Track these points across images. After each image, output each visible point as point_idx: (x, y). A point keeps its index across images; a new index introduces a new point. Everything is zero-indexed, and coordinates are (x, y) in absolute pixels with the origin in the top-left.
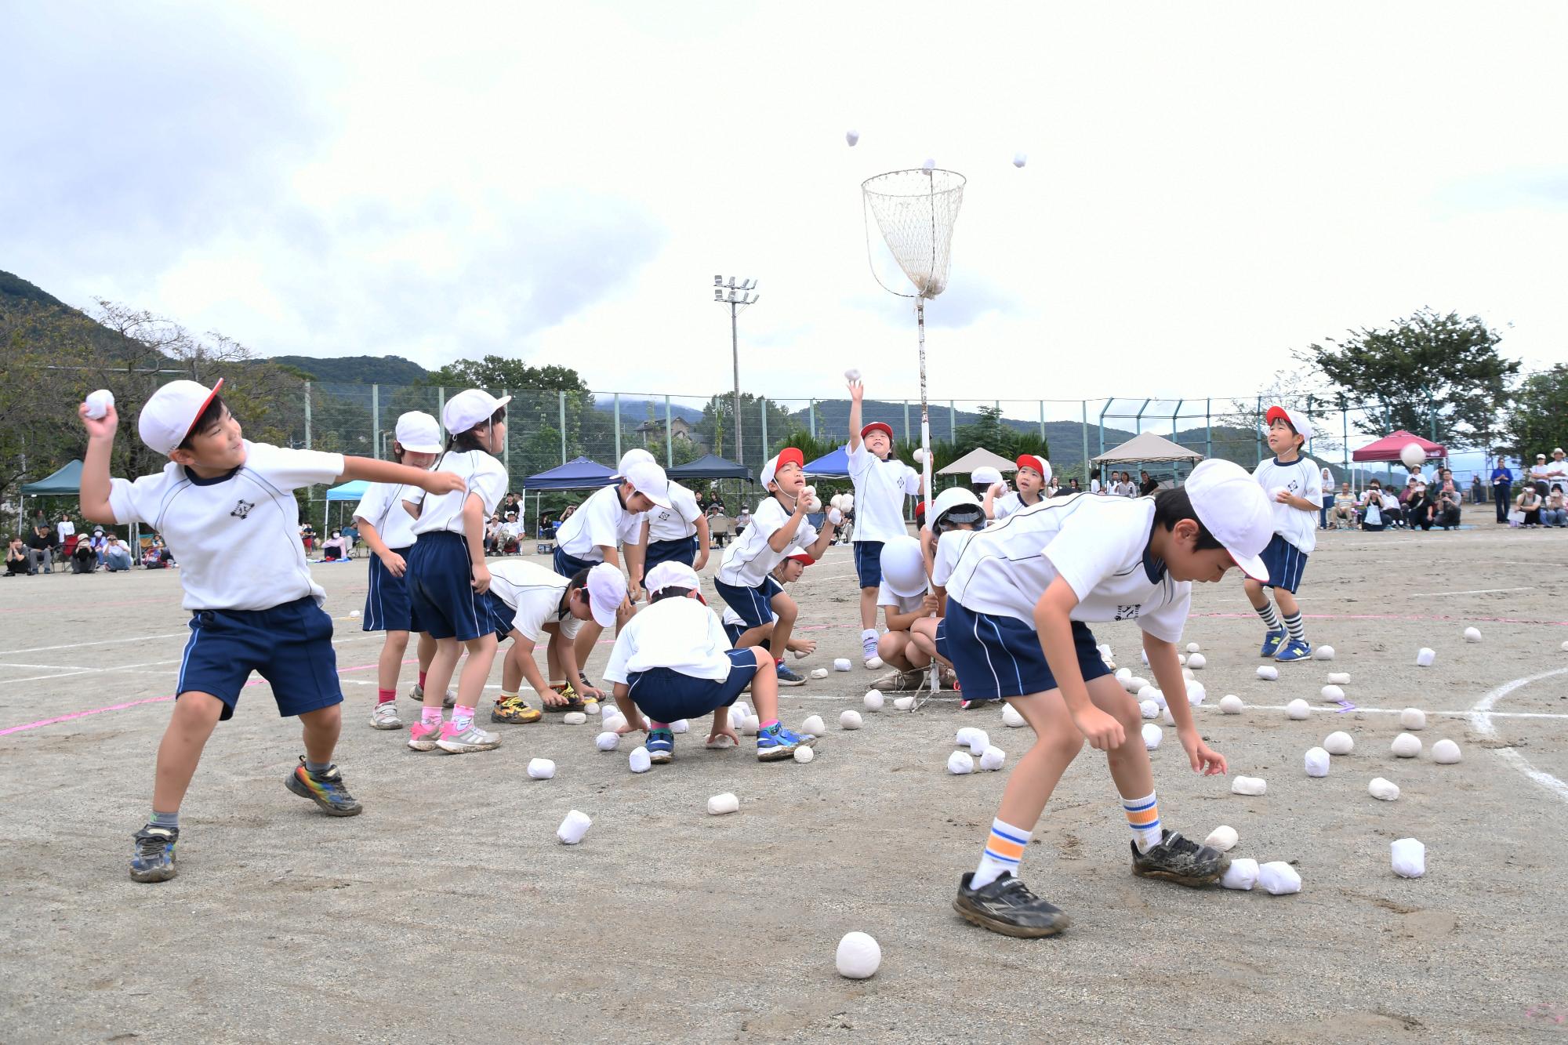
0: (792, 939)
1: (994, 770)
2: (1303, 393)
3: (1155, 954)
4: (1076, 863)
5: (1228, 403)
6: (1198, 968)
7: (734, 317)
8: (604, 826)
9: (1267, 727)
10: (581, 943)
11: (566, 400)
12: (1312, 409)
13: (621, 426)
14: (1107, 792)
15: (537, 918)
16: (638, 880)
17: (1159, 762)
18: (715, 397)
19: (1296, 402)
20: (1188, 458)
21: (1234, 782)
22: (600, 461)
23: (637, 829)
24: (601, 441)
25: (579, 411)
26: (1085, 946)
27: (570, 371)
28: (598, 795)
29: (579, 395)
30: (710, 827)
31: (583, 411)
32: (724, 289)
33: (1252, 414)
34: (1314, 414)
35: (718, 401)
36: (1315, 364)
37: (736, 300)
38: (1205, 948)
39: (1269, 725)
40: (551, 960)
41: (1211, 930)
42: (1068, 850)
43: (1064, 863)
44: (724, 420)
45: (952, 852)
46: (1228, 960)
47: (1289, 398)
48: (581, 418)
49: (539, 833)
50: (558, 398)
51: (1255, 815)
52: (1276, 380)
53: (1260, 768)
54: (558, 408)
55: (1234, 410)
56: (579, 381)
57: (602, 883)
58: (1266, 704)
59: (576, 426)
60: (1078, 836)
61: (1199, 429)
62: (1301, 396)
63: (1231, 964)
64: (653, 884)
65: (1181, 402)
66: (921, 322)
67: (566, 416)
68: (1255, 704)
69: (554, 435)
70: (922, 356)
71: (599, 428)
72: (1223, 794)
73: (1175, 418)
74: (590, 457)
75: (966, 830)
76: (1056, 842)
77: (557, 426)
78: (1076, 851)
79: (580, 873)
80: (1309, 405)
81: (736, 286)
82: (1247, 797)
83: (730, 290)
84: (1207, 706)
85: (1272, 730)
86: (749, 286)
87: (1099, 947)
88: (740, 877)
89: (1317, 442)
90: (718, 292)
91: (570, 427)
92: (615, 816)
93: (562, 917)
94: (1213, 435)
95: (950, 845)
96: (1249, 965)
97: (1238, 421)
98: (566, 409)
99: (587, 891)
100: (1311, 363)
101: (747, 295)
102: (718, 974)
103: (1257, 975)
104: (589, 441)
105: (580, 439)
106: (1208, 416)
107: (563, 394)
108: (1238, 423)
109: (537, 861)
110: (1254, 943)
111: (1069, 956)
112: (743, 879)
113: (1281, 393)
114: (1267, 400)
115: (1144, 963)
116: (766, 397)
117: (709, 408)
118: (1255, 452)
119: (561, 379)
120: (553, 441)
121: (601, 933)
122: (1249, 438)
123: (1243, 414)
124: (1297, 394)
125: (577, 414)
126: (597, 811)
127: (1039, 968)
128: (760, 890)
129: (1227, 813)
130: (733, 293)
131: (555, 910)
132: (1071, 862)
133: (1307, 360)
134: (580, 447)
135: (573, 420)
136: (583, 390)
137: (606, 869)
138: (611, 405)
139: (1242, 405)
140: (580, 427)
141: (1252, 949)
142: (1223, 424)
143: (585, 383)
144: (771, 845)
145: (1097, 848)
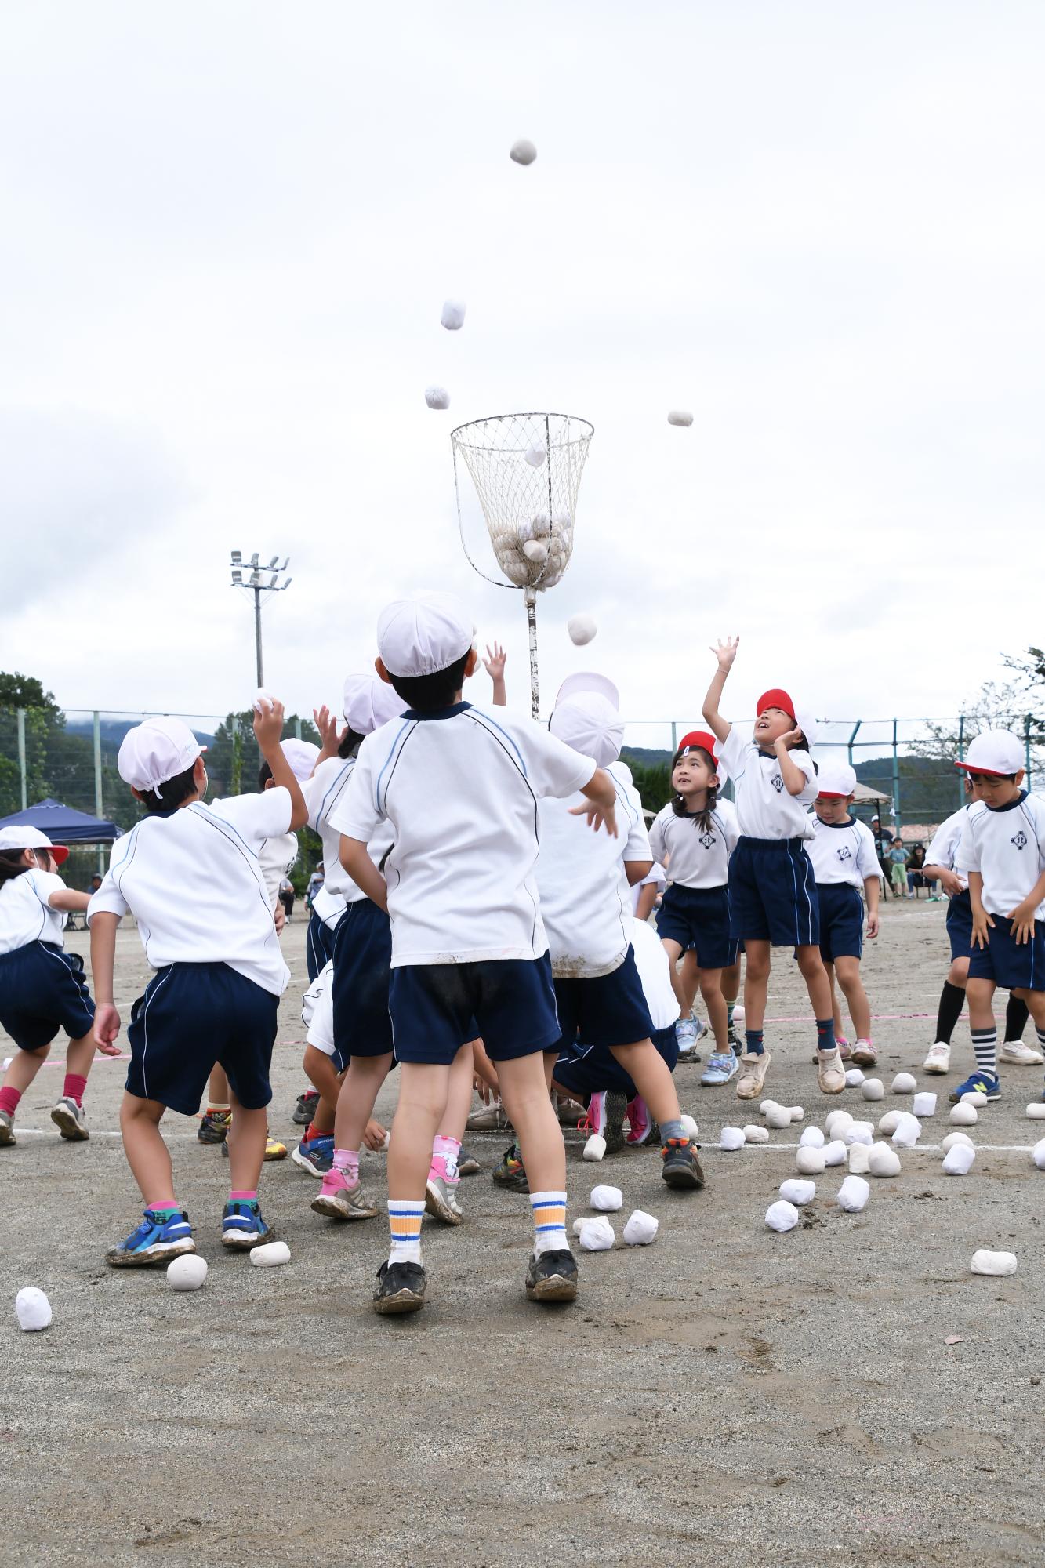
0: (381, 1501)
1: (643, 1245)
2: (1018, 713)
3: (891, 1514)
4: (768, 1379)
5: (922, 726)
6: (951, 1534)
7: (258, 608)
8: (103, 1334)
9: (1007, 1177)
10: (79, 1513)
11: (26, 720)
12: (1030, 734)
13: (102, 756)
14: (801, 1274)
15: (14, 1475)
16: (156, 1415)
17: (867, 1229)
18: (230, 718)
19: (1009, 725)
20: (872, 800)
21: (974, 1258)
22: (73, 803)
23: (148, 1338)
24: (74, 777)
25: (45, 736)
26: (792, 1503)
27: (32, 680)
28: (91, 1287)
29: (45, 714)
30: (253, 1334)
31: (50, 735)
32: (244, 571)
33: (952, 740)
34: (1033, 741)
35: (236, 722)
36: (1034, 674)
37: (260, 584)
38: (958, 1502)
39: (1010, 1173)
40: (38, 1541)
41: (964, 1476)
42: (755, 1361)
43: (750, 1381)
44: (244, 748)
45: (595, 1368)
46: (991, 1521)
47: (1000, 720)
48: (48, 745)
49: (10, 1346)
50: (16, 717)
51: (1005, 1304)
52: (984, 695)
53: (1005, 1236)
54: (16, 730)
55: (928, 735)
56: (44, 694)
57: (104, 1420)
58: (1003, 1144)
59: (41, 757)
60: (768, 1340)
61: (881, 760)
62: (1016, 717)
63: (996, 1527)
64: (177, 1421)
65: (859, 724)
66: (532, 623)
67: (26, 742)
68: (988, 1143)
69: (11, 769)
70: (534, 669)
71: (71, 758)
72: (958, 1275)
73: (851, 745)
74: (60, 800)
75: (611, 1333)
76: (738, 1348)
77: (14, 756)
78: (766, 1362)
79: (73, 1406)
80: (1027, 729)
81: (260, 565)
82: (991, 1280)
83: (252, 570)
84: (924, 1148)
85: (1016, 1181)
86: (278, 566)
87: (812, 1504)
88: (300, 1408)
89: (1037, 778)
90: (237, 574)
91: (32, 758)
92: (118, 1320)
93: (51, 1475)
94: (901, 769)
95: (591, 1356)
96: (1021, 1527)
97: (934, 750)
98: (27, 732)
99: (83, 1433)
100: (1029, 673)
101: (275, 579)
102: (280, 1557)
103: (1034, 1543)
104: (58, 776)
105: (46, 775)
106: (895, 743)
107: (22, 713)
108: (933, 751)
109: (9, 1388)
110: (1025, 1494)
111: (772, 1519)
112: (304, 1411)
113: (991, 712)
114: (972, 722)
115: (877, 1527)
116: (301, 718)
117: (222, 732)
118: (957, 791)
119: (18, 691)
120: (9, 777)
121: (107, 1497)
122: (948, 772)
123: (941, 741)
124: (1011, 713)
125: (42, 740)
126: (91, 1312)
127: (732, 1539)
128: (330, 1428)
129: (967, 1302)
130: (256, 575)
131: (40, 1463)
132: (761, 1378)
133: (1024, 669)
134: (46, 784)
135: (35, 748)
136: (50, 706)
137: (109, 1399)
138: (89, 727)
139: (939, 729)
140: (46, 758)
141: (1022, 1502)
142: (913, 753)
143: (52, 696)
144: (340, 1360)
145: (795, 1357)
